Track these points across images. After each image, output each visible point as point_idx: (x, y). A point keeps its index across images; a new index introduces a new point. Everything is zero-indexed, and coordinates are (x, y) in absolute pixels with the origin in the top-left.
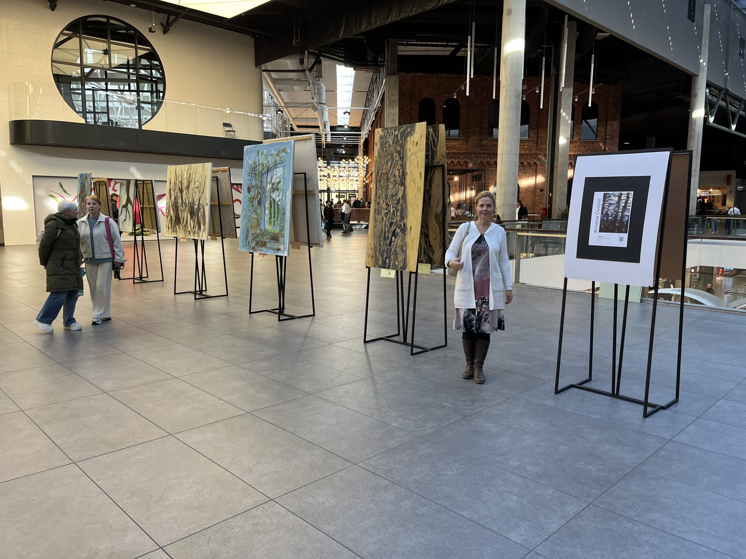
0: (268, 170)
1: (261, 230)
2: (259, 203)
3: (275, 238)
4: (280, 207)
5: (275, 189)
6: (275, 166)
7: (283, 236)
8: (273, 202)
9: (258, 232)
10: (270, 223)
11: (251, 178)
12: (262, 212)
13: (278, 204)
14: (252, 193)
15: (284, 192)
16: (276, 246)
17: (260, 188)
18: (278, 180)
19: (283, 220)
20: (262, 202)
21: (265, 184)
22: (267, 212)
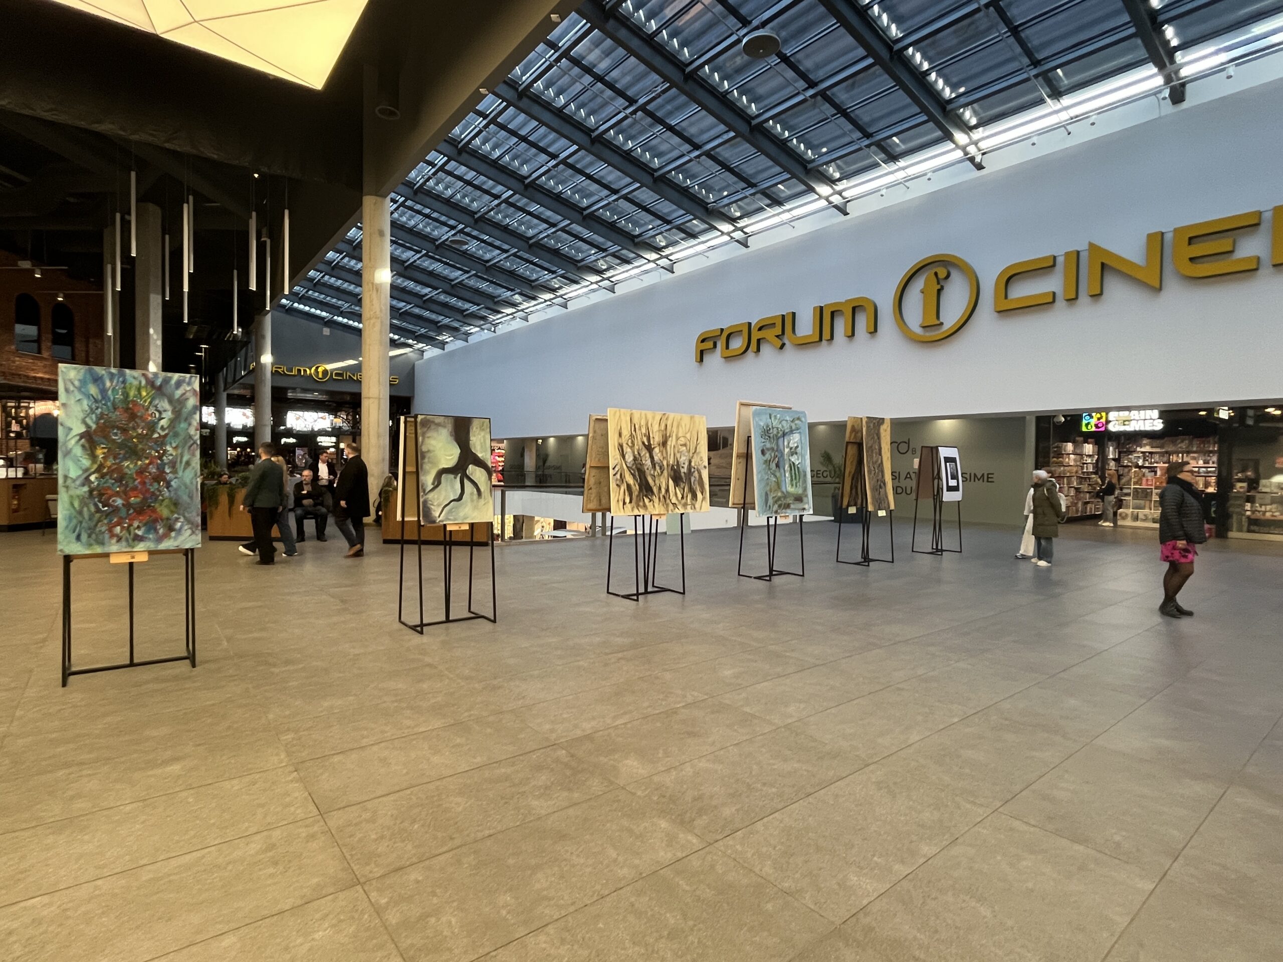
0: (784, 435)
1: (783, 492)
2: (777, 466)
3: (799, 499)
4: (801, 470)
5: (793, 452)
6: (792, 432)
7: (806, 496)
8: (792, 465)
9: (779, 494)
10: (792, 485)
11: (763, 440)
12: (781, 475)
13: (798, 468)
14: (768, 456)
15: (803, 456)
16: (801, 506)
17: (777, 451)
18: (796, 445)
19: (805, 481)
20: (781, 465)
21: (781, 447)
22: (787, 475)
